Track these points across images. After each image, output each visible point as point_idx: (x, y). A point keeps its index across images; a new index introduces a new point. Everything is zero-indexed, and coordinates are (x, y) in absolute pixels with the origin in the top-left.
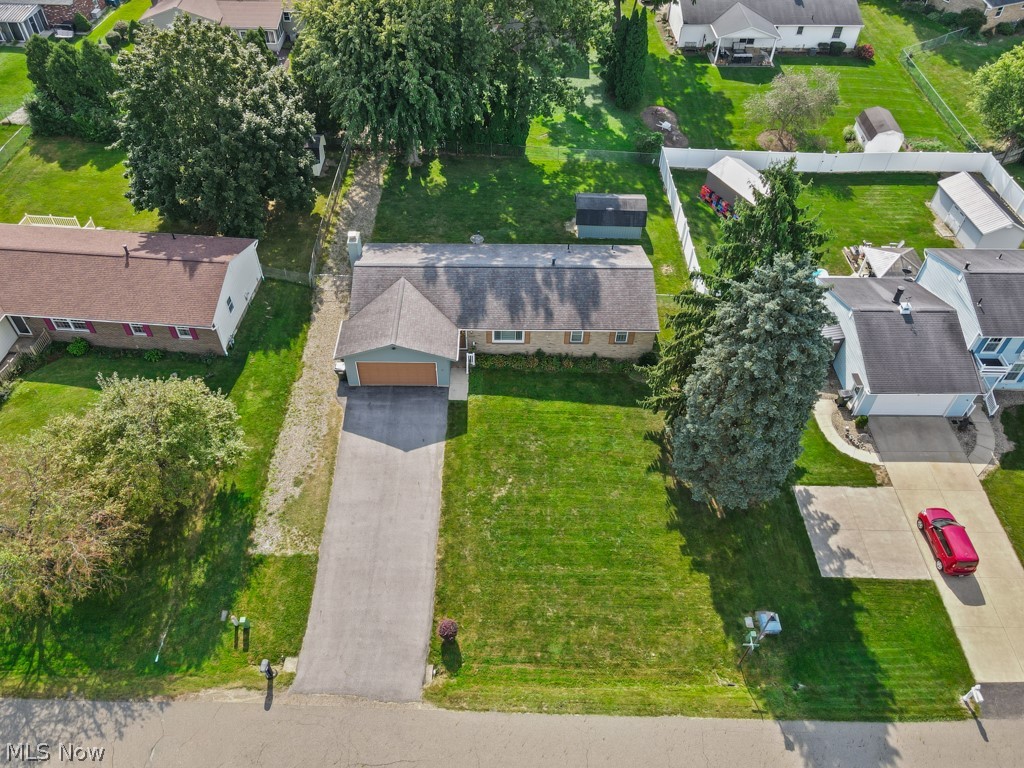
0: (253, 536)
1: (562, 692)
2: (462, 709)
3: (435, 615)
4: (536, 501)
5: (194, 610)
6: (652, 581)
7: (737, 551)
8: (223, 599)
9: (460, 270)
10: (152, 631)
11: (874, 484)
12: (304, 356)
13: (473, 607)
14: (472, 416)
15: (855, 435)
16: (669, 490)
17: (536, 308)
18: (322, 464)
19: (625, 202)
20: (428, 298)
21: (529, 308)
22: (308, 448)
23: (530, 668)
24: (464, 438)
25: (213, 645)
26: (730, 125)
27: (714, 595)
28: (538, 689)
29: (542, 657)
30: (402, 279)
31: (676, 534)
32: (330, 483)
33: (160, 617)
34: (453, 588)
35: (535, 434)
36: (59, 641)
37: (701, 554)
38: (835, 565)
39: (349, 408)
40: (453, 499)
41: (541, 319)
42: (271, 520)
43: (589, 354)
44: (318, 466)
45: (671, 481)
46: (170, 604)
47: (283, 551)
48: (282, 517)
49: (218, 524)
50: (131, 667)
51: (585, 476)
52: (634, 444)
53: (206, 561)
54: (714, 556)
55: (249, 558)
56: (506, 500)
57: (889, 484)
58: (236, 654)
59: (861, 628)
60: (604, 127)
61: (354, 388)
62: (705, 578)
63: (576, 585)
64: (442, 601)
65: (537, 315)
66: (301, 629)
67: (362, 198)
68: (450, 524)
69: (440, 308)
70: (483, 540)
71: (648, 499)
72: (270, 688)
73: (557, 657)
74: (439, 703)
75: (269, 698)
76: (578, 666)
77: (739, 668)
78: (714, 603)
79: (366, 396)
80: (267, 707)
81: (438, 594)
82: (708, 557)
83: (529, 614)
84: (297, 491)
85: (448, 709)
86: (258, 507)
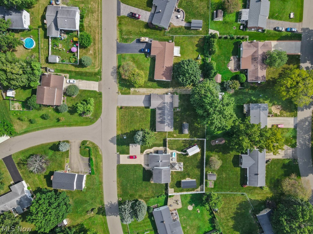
1: (118, 118)
4: (137, 116)
5: (125, 84)
8: (126, 87)
11: (141, 153)
12: (157, 89)
13: (126, 110)
19: (185, 130)
21: (160, 115)
22: (143, 92)
23: (120, 115)
24: (145, 108)
27: (128, 133)
32: (138, 95)
35: (145, 116)
37: (132, 132)
38: (131, 145)
39: (148, 95)
40: (137, 108)
47: (131, 91)
48: (135, 90)
51: (140, 121)
55: (130, 88)
58: (121, 89)
59: (125, 146)
63: (128, 120)
66: (123, 94)
69: (159, 105)
70: (132, 111)
72: (118, 93)
76: (121, 119)
77: (121, 134)
81: (127, 107)
84: (137, 91)
85: (117, 108)
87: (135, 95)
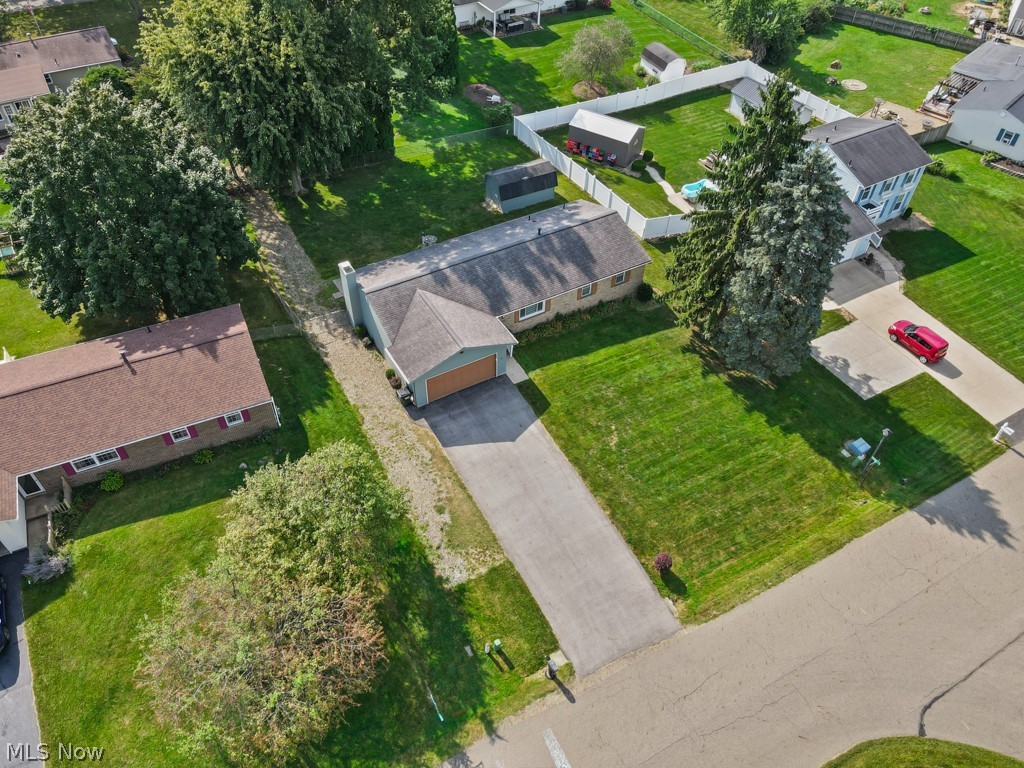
0: (438, 573)
4: (644, 435)
5: (440, 660)
6: (767, 456)
8: (457, 638)
9: (464, 265)
10: (417, 698)
11: (847, 323)
12: (350, 400)
14: (545, 390)
16: (727, 384)
17: (547, 276)
18: (449, 484)
20: (452, 299)
21: (541, 278)
22: (425, 476)
23: (734, 562)
25: (480, 679)
27: (812, 445)
29: (736, 549)
30: (419, 291)
34: (636, 531)
35: (603, 383)
38: (865, 389)
39: (433, 427)
40: (582, 463)
41: (557, 284)
43: (596, 302)
44: (447, 488)
45: (724, 377)
46: (414, 666)
47: (476, 572)
50: (422, 739)
51: (664, 399)
53: (414, 615)
54: (791, 418)
55: (449, 593)
56: (621, 444)
57: (855, 319)
58: (507, 675)
59: (911, 423)
61: (424, 407)
62: (796, 436)
65: (552, 281)
66: (544, 626)
67: (275, 239)
69: (468, 304)
72: (560, 684)
73: (747, 544)
75: (567, 692)
77: (862, 487)
80: (572, 699)
84: (446, 517)
87: (491, 520)
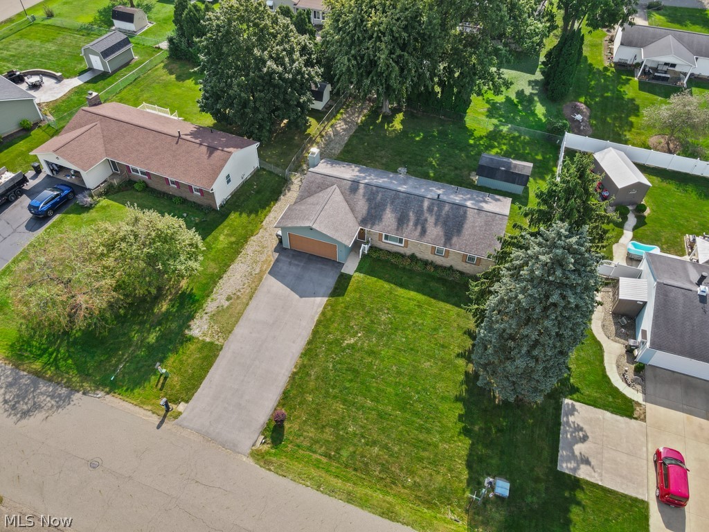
0: (192, 323)
1: (338, 483)
2: (270, 470)
3: (277, 406)
4: (371, 353)
5: (142, 357)
6: (428, 431)
7: (500, 430)
8: (160, 355)
9: (374, 188)
10: (116, 361)
12: (264, 222)
13: (303, 409)
14: (351, 287)
15: (631, 375)
16: (467, 374)
17: (416, 225)
18: (247, 291)
19: (516, 166)
20: (347, 202)
21: (411, 223)
24: (341, 299)
25: (145, 381)
26: (631, 125)
28: (323, 475)
29: (334, 456)
30: (335, 186)
31: (460, 405)
32: (247, 304)
33: (123, 355)
34: (295, 392)
36: (68, 351)
37: (473, 424)
39: (277, 261)
41: (417, 233)
42: (206, 317)
43: (448, 265)
44: (244, 292)
45: (471, 368)
46: (131, 349)
47: (204, 337)
48: (212, 317)
49: (175, 310)
50: (98, 378)
52: (455, 335)
53: (160, 330)
54: (481, 429)
55: (184, 335)
56: (352, 347)
58: (155, 390)
60: (532, 110)
61: (286, 249)
62: (468, 441)
63: (375, 417)
64: (285, 398)
65: (416, 229)
66: (195, 387)
68: (310, 351)
69: (353, 210)
70: (326, 368)
71: (449, 375)
72: (165, 416)
73: (344, 459)
74: (257, 461)
75: (162, 422)
76: (355, 470)
78: (468, 461)
79: (291, 256)
80: (159, 427)
81: (284, 393)
82: (476, 428)
83: (337, 425)
84: (226, 304)
85: (261, 466)
86: (201, 307)
